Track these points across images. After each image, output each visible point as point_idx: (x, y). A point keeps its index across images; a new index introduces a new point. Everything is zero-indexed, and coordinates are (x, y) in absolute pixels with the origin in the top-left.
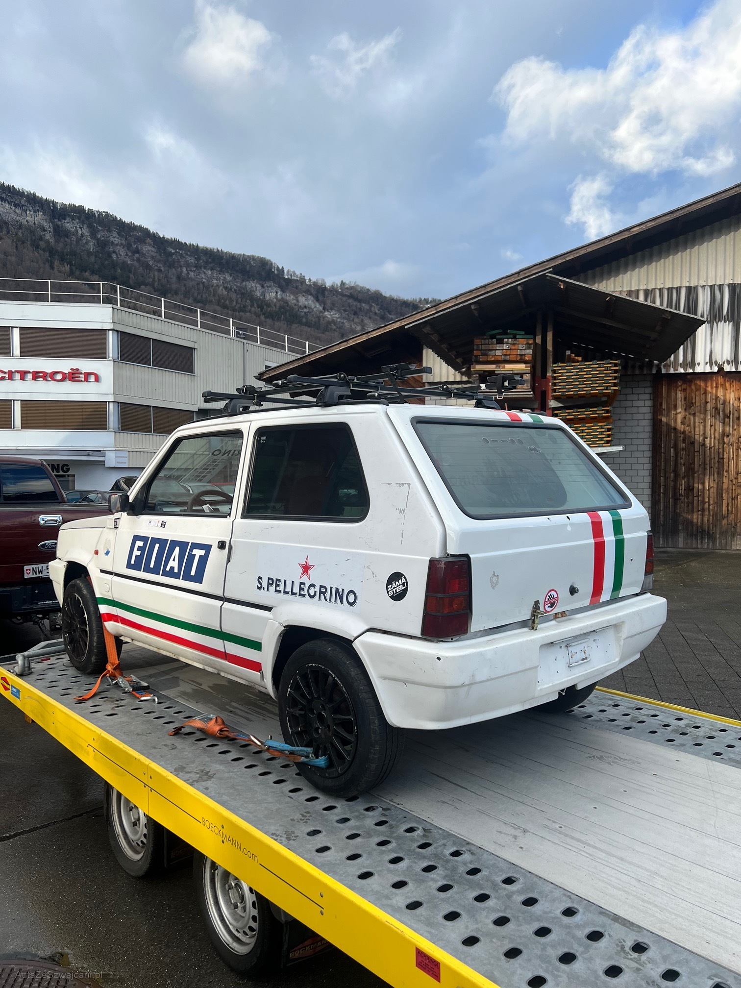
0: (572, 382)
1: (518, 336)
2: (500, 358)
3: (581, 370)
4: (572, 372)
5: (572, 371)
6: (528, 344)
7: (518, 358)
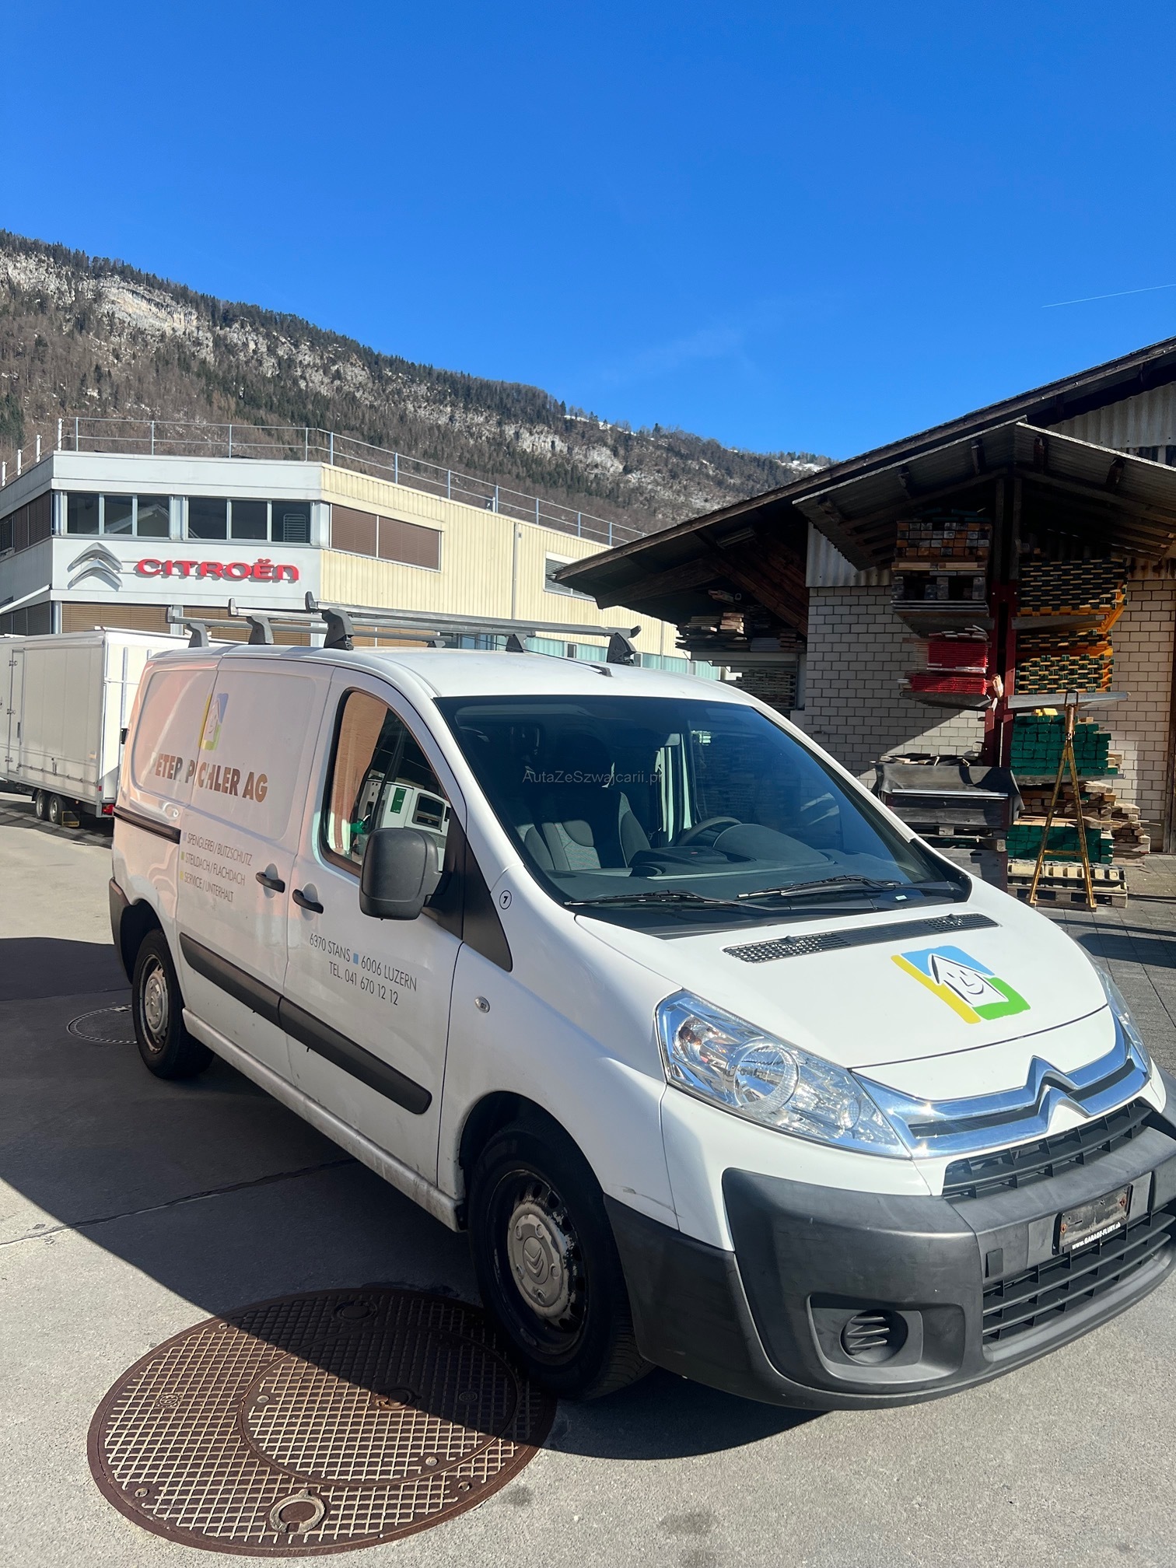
1: (966, 519)
2: (936, 553)
4: (1052, 576)
5: (1051, 573)
6: (982, 530)
7: (967, 553)
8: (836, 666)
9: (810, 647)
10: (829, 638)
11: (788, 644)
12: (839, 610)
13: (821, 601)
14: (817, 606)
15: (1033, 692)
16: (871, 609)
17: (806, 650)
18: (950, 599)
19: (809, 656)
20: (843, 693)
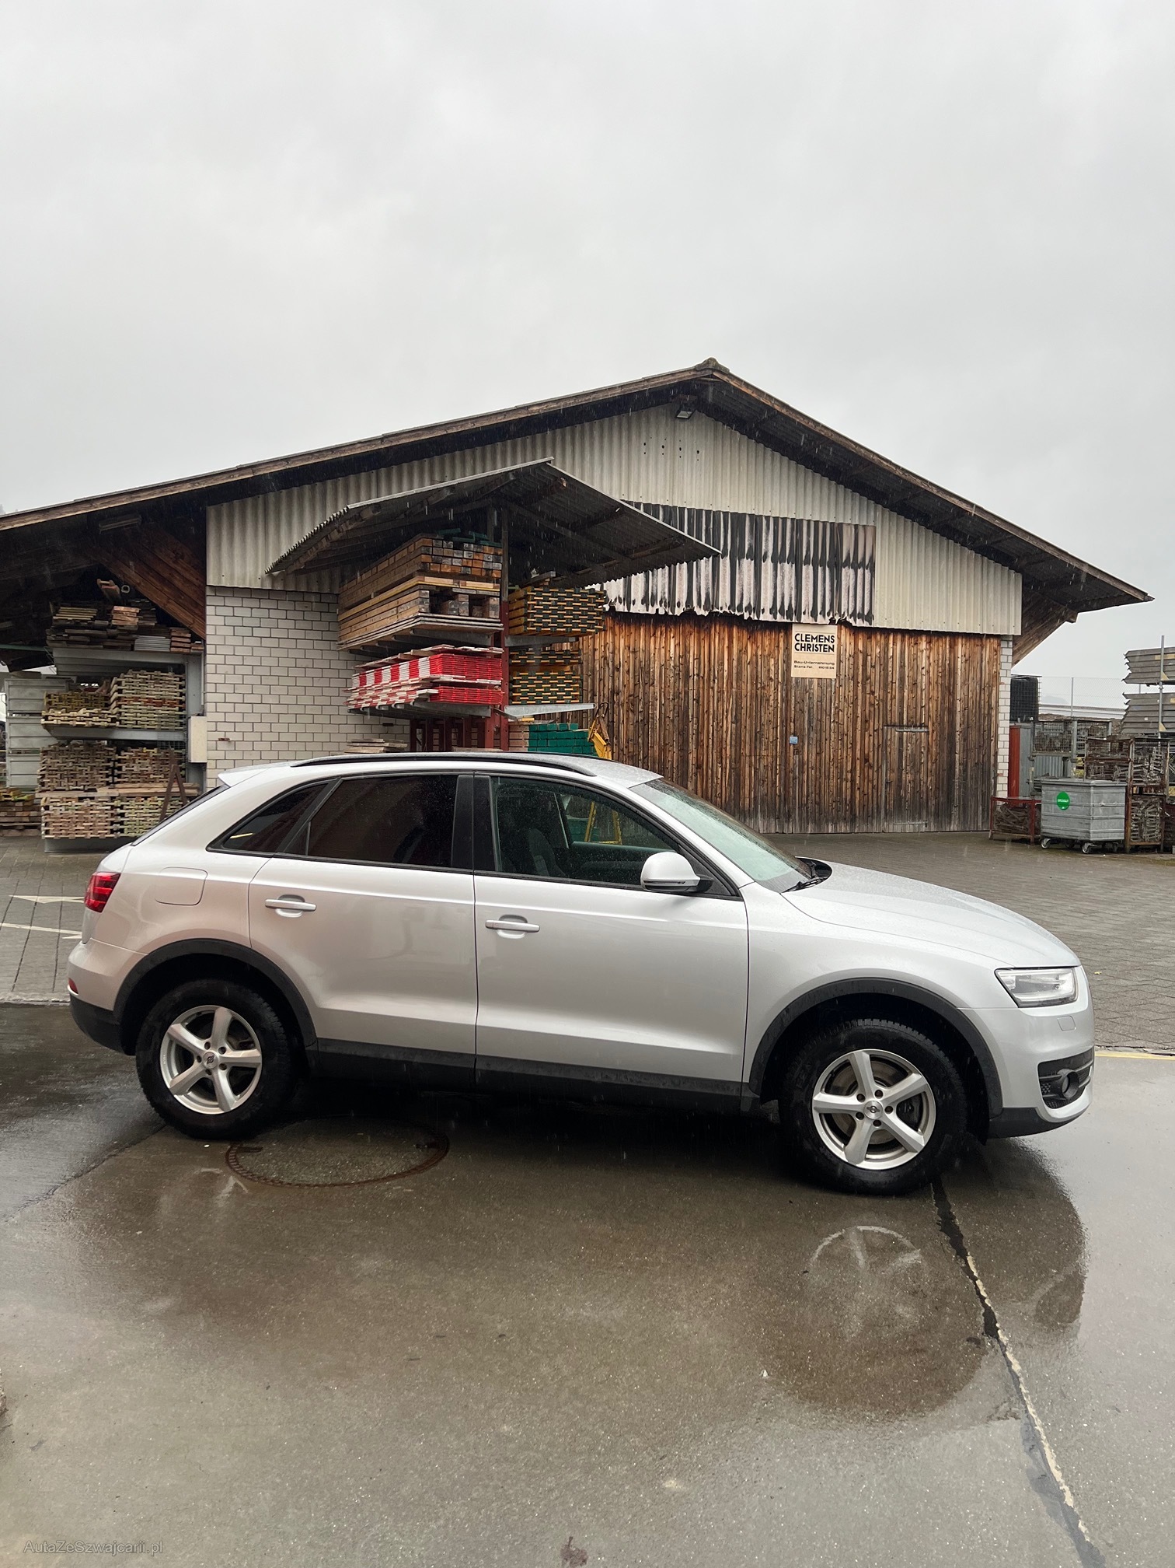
0: (550, 614)
1: (482, 542)
2: (458, 571)
3: (561, 599)
4: (550, 601)
5: (550, 599)
6: (496, 554)
7: (484, 574)
8: (240, 670)
9: (209, 649)
10: (231, 641)
11: (182, 645)
12: (239, 612)
13: (219, 601)
14: (216, 606)
15: (524, 703)
16: (274, 614)
17: (205, 650)
18: (470, 615)
19: (209, 659)
20: (249, 699)
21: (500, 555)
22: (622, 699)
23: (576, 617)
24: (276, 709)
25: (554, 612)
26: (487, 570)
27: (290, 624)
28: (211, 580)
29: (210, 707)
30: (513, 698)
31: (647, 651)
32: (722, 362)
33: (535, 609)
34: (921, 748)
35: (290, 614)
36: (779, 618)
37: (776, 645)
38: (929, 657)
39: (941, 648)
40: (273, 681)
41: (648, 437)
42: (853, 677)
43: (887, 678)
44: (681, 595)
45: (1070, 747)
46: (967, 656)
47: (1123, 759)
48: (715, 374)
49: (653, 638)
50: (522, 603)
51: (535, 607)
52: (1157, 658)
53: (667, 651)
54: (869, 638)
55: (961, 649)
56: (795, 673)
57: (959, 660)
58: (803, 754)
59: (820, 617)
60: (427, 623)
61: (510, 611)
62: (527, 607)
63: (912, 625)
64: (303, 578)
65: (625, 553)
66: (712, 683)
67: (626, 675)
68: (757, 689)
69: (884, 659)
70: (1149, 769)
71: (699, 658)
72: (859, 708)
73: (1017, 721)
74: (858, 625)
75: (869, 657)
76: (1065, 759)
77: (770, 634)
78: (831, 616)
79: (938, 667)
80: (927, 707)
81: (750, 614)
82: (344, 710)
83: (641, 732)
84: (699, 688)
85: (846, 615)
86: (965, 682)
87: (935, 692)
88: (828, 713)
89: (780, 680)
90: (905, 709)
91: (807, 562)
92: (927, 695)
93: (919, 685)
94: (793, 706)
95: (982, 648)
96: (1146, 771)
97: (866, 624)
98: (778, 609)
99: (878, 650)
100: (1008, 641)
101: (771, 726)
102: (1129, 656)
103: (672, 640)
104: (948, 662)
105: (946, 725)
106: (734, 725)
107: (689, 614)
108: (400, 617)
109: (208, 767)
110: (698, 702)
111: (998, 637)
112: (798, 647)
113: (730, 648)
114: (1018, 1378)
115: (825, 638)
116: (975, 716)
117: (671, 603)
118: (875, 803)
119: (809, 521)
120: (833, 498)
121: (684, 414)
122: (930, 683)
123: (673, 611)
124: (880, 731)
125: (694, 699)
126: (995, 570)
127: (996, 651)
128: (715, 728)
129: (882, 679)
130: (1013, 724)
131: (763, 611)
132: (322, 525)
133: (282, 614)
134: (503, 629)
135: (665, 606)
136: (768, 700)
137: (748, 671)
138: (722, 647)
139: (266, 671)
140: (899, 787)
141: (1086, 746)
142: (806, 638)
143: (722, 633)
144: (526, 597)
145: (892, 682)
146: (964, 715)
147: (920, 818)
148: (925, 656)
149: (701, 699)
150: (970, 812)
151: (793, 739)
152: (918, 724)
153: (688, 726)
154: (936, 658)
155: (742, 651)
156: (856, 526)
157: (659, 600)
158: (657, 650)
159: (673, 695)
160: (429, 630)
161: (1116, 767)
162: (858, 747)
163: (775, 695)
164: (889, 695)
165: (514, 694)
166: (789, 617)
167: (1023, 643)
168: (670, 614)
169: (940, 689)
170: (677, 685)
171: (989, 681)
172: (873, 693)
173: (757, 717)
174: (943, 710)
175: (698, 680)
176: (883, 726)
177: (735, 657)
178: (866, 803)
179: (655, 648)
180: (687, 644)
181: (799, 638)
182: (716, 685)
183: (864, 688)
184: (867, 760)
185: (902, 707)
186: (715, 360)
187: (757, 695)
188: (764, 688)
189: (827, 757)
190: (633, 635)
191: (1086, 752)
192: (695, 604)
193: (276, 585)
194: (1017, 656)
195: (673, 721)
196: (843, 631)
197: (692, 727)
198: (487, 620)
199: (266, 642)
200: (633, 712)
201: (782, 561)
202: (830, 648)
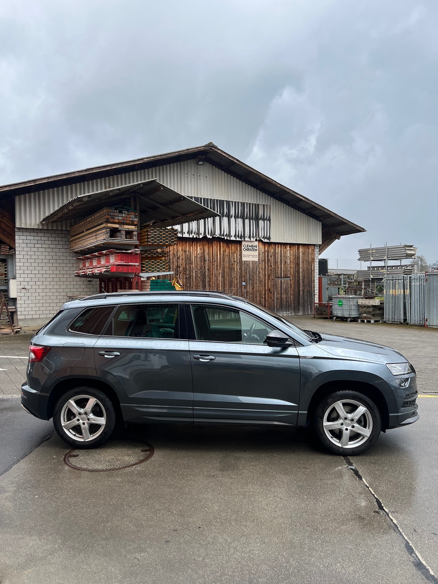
3: (161, 232)
6: (135, 215)
7: (131, 222)
8: (29, 261)
9: (17, 253)
10: (25, 249)
11: (5, 251)
12: (29, 238)
13: (21, 234)
14: (19, 236)
15: (147, 272)
16: (43, 238)
17: (15, 253)
18: (126, 239)
19: (17, 256)
20: (33, 272)
21: (137, 215)
22: (181, 269)
23: (167, 239)
24: (44, 276)
25: (158, 237)
26: (132, 221)
27: (50, 242)
28: (18, 225)
29: (18, 276)
30: (143, 270)
31: (189, 251)
32: (215, 144)
33: (151, 236)
34: (288, 285)
35: (50, 239)
36: (238, 239)
37: (237, 249)
38: (290, 253)
39: (294, 249)
40: (43, 265)
41: (188, 171)
42: (264, 260)
43: (276, 260)
44: (202, 230)
45: (341, 284)
46: (303, 252)
47: (360, 288)
48: (212, 148)
49: (191, 247)
50: (146, 234)
51: (151, 235)
52: (369, 252)
53: (197, 251)
54: (269, 246)
55: (301, 250)
56: (244, 259)
57: (301, 253)
58: (247, 289)
59: (252, 238)
60: (109, 241)
61: (141, 237)
62: (148, 235)
63: (284, 241)
64: (55, 224)
65: (184, 215)
66: (214, 263)
67: (182, 260)
68: (230, 265)
69: (275, 253)
70: (369, 291)
71: (209, 254)
72: (266, 271)
73: (321, 275)
74: (265, 241)
75: (269, 253)
76: (339, 288)
77: (234, 245)
78: (256, 238)
79: (293, 256)
80: (290, 270)
81: (227, 237)
82: (73, 276)
83: (188, 282)
84: (209, 265)
85: (261, 238)
86: (303, 262)
87: (293, 265)
88: (256, 273)
89: (238, 262)
90: (282, 272)
91: (247, 218)
92: (290, 266)
93: (287, 263)
94: (243, 271)
95: (309, 249)
96: (368, 292)
97: (268, 241)
98: (237, 235)
99: (272, 250)
100: (317, 246)
101: (235, 279)
102: (360, 251)
103: (199, 247)
104: (297, 254)
105: (297, 277)
106: (222, 279)
107: (205, 237)
108: (97, 239)
109: (17, 299)
110: (209, 270)
111: (314, 245)
112: (245, 249)
113: (220, 250)
114: (397, 525)
115: (254, 246)
116: (307, 274)
117: (198, 233)
118: (273, 306)
119: (247, 203)
120: (255, 194)
121: (200, 163)
122: (291, 262)
123: (199, 236)
124: (274, 280)
125: (207, 269)
126: (312, 221)
127: (313, 250)
128: (215, 280)
129: (274, 261)
130: (320, 276)
131: (232, 236)
132: (66, 204)
133: (47, 239)
134: (139, 243)
135: (196, 234)
136: (234, 269)
137: (227, 259)
138: (217, 250)
139: (40, 261)
140: (281, 299)
141: (347, 283)
142: (247, 246)
143: (217, 244)
144: (148, 231)
145: (277, 262)
146: (303, 273)
147: (288, 312)
148: (289, 252)
149: (210, 269)
150: (306, 308)
151: (244, 283)
152: (287, 277)
153: (205, 279)
154: (293, 253)
155: (224, 251)
156: (264, 205)
157: (194, 232)
158: (193, 251)
159: (200, 268)
160: (109, 244)
161: (358, 291)
162: (267, 286)
163: (237, 267)
164: (277, 267)
165: (143, 269)
166: (241, 238)
167: (322, 248)
168: (198, 237)
169: (294, 264)
170: (201, 264)
171: (311, 261)
172: (271, 266)
173: (230, 275)
174: (295, 271)
175: (209, 262)
176: (275, 278)
177: (222, 253)
178: (270, 306)
179: (193, 250)
180: (204, 249)
181: (245, 246)
182: (215, 264)
183: (268, 264)
184: (270, 290)
185: (281, 271)
186: (212, 143)
187: (230, 267)
188: (232, 265)
189: (256, 290)
190: (184, 245)
191: (347, 286)
192: (207, 234)
193: (44, 227)
194: (321, 251)
195: (200, 277)
196: (260, 244)
197: (207, 280)
198: (132, 240)
199: (40, 250)
200: (185, 274)
201: (238, 218)
202: (256, 250)
